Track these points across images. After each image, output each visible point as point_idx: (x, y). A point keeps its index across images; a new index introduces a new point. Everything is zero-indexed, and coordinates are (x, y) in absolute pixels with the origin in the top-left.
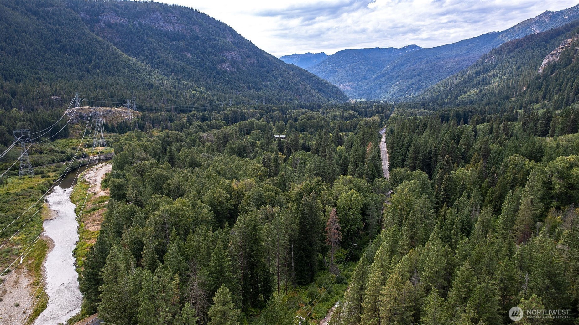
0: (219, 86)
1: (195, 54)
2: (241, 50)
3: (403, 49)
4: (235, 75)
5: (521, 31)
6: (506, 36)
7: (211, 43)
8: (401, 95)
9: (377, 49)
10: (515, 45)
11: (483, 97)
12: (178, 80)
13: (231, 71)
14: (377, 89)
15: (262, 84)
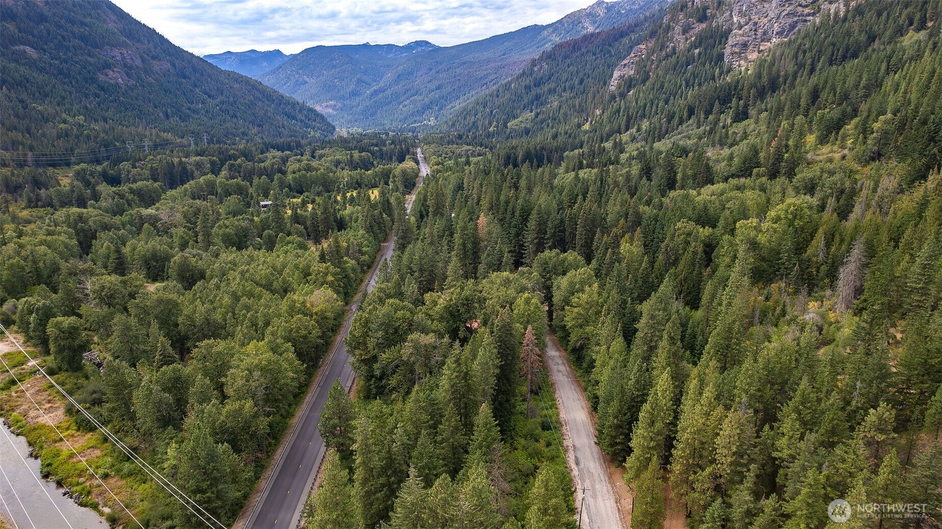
0: (110, 113)
1: (45, 51)
2: (138, 45)
3: (409, 47)
4: (135, 91)
5: (571, 26)
6: (553, 32)
7: (76, 29)
8: (415, 121)
9: (366, 46)
10: (571, 48)
11: (542, 123)
12: (22, 101)
13: (126, 85)
14: (376, 112)
15: (189, 109)
